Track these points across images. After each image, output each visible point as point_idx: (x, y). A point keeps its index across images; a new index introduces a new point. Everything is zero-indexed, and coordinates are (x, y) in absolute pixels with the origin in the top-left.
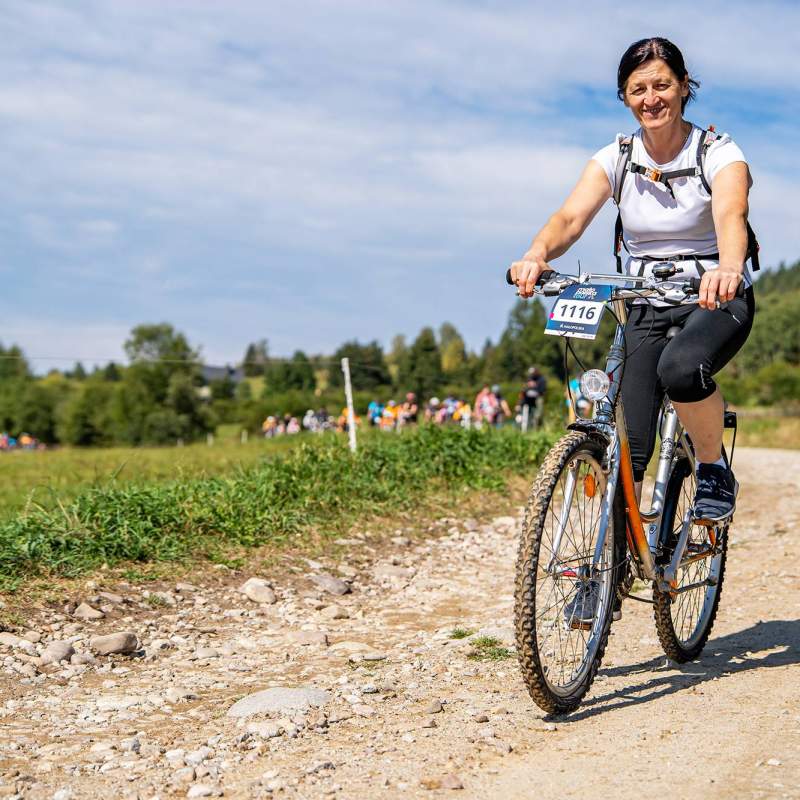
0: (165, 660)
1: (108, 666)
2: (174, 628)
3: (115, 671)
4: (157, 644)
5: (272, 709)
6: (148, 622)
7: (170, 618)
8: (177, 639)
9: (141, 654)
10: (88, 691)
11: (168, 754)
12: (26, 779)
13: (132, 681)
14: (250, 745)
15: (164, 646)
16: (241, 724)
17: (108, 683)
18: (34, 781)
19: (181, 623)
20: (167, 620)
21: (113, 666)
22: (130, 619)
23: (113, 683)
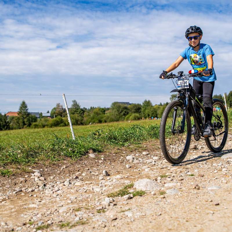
0: (203, 150)
1: (192, 151)
2: (202, 144)
3: (194, 152)
4: (200, 147)
5: (230, 157)
6: (197, 143)
7: (201, 143)
8: (204, 146)
9: (198, 149)
10: (190, 155)
11: (213, 164)
12: (187, 169)
13: (198, 153)
14: (230, 163)
15: (202, 147)
16: (225, 160)
17: (194, 154)
18: (189, 169)
19: (203, 143)
20: (200, 143)
21: (193, 151)
22: (193, 143)
23: (195, 154)
